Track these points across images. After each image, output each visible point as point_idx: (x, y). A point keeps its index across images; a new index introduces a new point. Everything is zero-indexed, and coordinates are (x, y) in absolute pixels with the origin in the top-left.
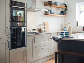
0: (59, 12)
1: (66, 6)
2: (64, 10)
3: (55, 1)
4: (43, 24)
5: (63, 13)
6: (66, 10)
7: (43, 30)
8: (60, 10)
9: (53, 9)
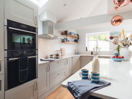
0: (73, 40)
1: (78, 36)
2: (76, 39)
3: (71, 31)
4: (60, 49)
5: (76, 41)
6: (78, 38)
7: (60, 54)
8: (74, 39)
9: (69, 38)
